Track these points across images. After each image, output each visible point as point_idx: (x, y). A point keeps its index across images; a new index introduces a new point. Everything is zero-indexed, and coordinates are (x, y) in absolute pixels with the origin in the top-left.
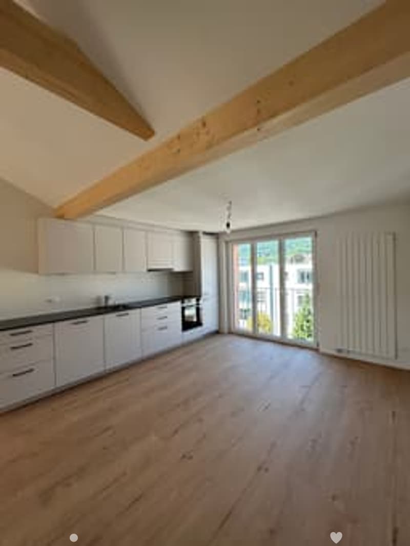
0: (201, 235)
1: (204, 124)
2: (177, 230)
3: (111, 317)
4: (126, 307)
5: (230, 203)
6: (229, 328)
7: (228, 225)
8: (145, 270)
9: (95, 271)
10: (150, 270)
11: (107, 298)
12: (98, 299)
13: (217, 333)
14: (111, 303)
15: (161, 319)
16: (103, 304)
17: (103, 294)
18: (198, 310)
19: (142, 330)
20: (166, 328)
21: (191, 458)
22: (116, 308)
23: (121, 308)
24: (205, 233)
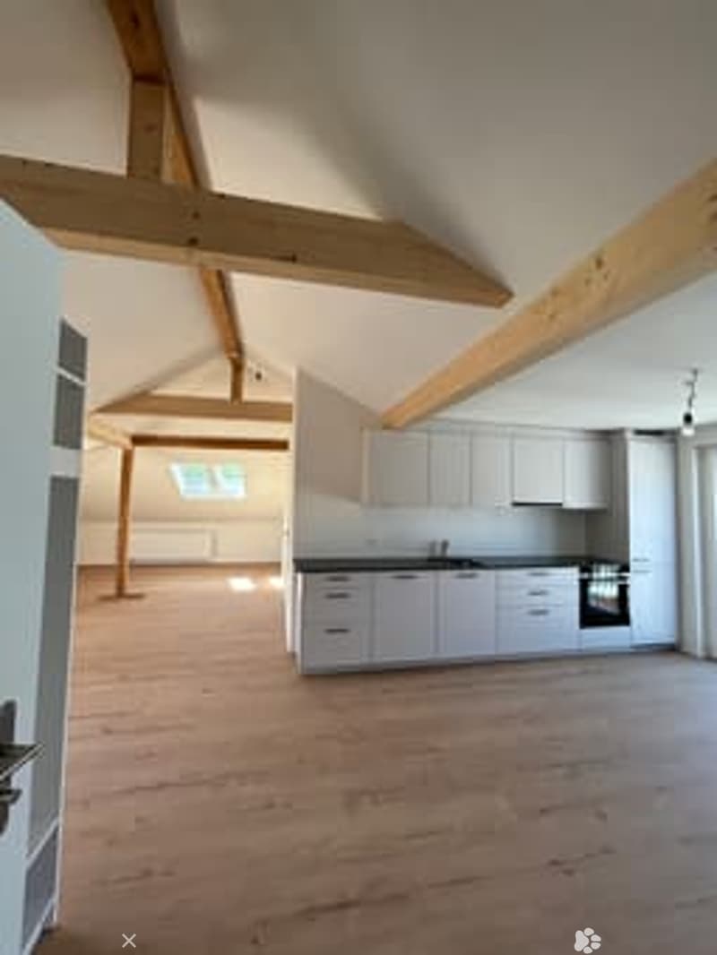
0: (629, 435)
1: (599, 263)
2: (573, 430)
3: (447, 576)
4: (473, 564)
5: (695, 372)
6: (707, 647)
7: (688, 419)
8: (507, 503)
9: (429, 503)
10: (517, 504)
11: (445, 545)
12: (433, 545)
13: (673, 650)
14: (450, 553)
15: (534, 594)
16: (438, 553)
17: (440, 539)
18: (623, 590)
19: (498, 607)
20: (543, 612)
21: (569, 873)
22: (458, 563)
23: (466, 564)
24: (639, 432)
